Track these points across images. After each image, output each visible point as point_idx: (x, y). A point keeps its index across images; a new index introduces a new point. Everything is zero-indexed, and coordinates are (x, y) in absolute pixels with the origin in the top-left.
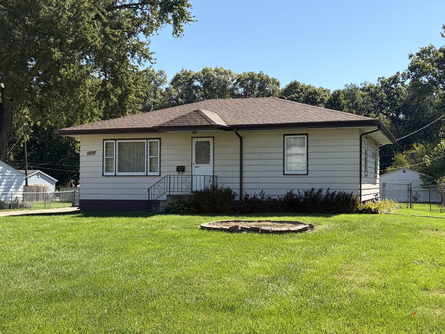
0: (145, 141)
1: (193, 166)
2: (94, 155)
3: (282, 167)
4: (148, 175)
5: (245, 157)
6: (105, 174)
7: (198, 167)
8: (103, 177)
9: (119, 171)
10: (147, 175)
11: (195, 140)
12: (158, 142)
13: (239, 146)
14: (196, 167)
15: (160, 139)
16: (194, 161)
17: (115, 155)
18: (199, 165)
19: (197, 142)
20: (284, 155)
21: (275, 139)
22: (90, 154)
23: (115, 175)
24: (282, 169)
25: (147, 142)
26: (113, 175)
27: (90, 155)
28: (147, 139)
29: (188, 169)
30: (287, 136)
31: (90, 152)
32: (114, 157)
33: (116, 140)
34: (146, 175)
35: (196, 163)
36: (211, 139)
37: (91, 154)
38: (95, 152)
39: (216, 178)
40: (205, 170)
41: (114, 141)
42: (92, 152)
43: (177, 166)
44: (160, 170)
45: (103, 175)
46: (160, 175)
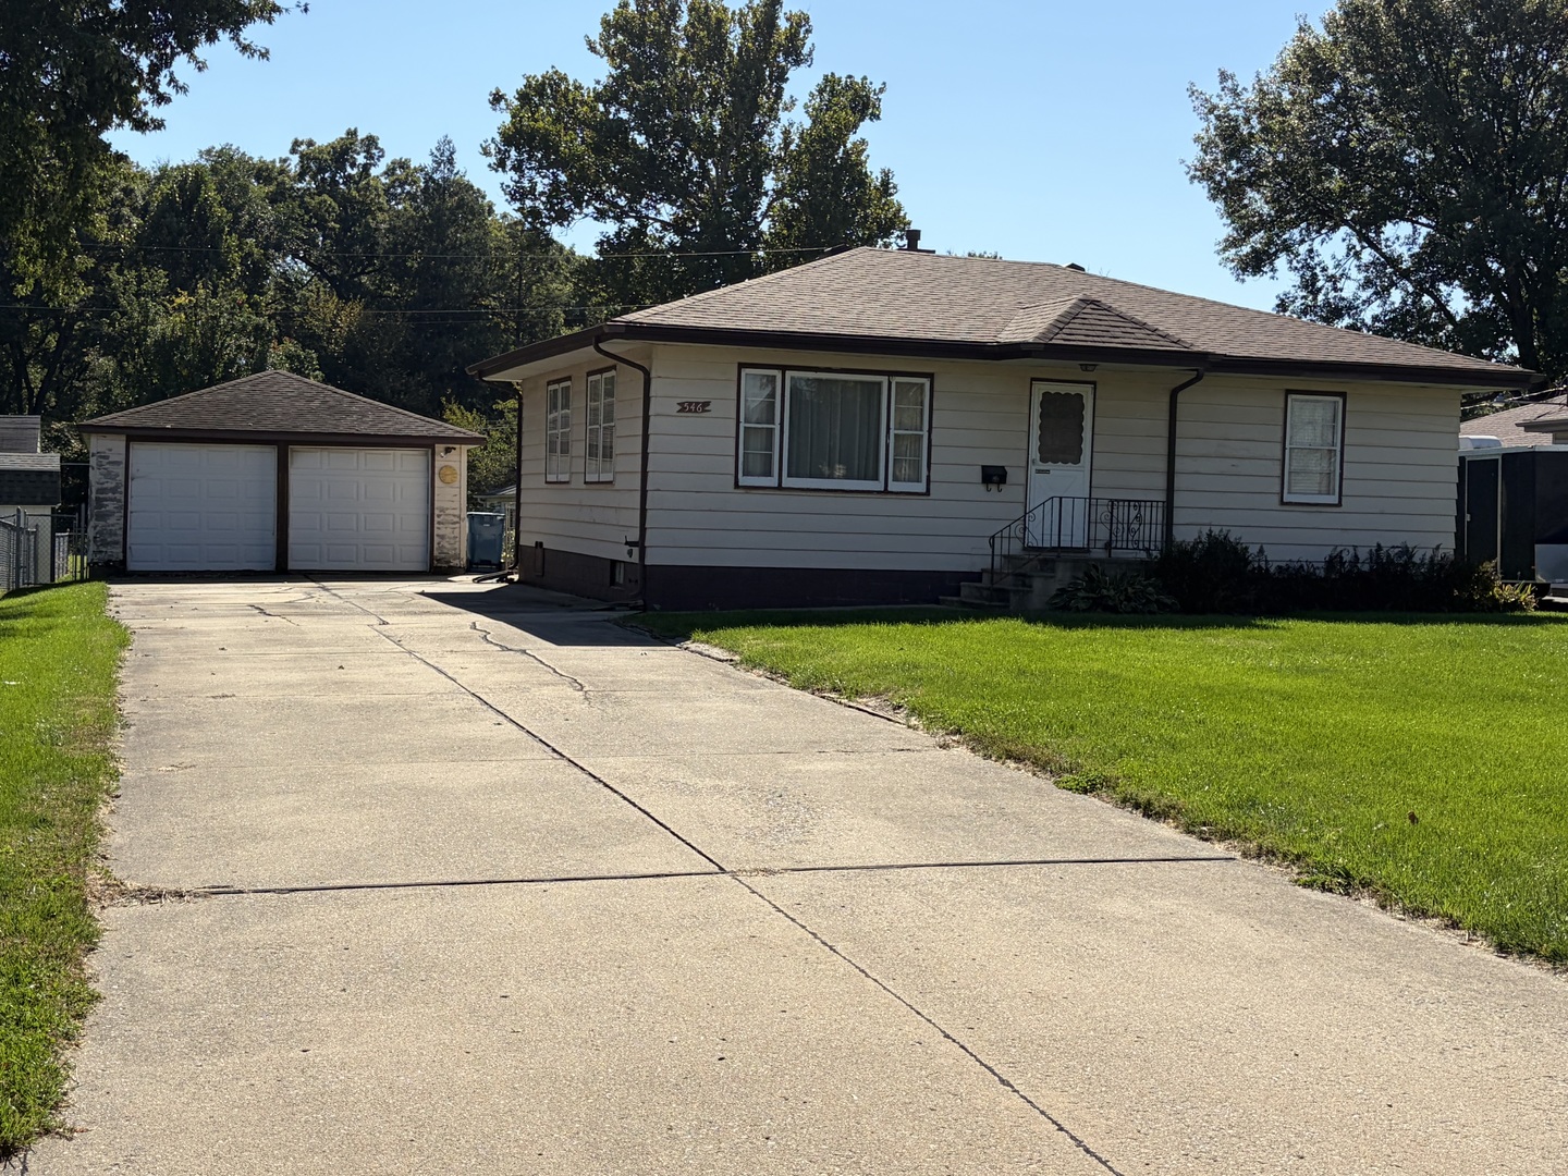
0: (884, 379)
1: (1032, 469)
2: (704, 414)
3: (1278, 481)
4: (889, 489)
5: (1181, 447)
6: (743, 481)
7: (1047, 472)
8: (737, 491)
9: (793, 474)
10: (886, 491)
11: (1040, 389)
12: (923, 385)
13: (1166, 416)
14: (1039, 471)
15: (930, 376)
16: (1035, 454)
17: (778, 422)
18: (1049, 466)
19: (1045, 394)
20: (1284, 449)
21: (1261, 398)
22: (690, 411)
23: (780, 487)
24: (1278, 489)
25: (890, 383)
26: (773, 485)
27: (689, 414)
28: (890, 374)
29: (1014, 476)
30: (1294, 396)
31: (690, 404)
32: (777, 427)
33: (784, 368)
34: (882, 489)
35: (1043, 460)
36: (1089, 387)
37: (695, 411)
38: (707, 404)
39: (1126, 509)
40: (1069, 480)
41: (778, 373)
42: (698, 403)
43: (983, 467)
44: (928, 477)
45: (737, 486)
46: (928, 493)
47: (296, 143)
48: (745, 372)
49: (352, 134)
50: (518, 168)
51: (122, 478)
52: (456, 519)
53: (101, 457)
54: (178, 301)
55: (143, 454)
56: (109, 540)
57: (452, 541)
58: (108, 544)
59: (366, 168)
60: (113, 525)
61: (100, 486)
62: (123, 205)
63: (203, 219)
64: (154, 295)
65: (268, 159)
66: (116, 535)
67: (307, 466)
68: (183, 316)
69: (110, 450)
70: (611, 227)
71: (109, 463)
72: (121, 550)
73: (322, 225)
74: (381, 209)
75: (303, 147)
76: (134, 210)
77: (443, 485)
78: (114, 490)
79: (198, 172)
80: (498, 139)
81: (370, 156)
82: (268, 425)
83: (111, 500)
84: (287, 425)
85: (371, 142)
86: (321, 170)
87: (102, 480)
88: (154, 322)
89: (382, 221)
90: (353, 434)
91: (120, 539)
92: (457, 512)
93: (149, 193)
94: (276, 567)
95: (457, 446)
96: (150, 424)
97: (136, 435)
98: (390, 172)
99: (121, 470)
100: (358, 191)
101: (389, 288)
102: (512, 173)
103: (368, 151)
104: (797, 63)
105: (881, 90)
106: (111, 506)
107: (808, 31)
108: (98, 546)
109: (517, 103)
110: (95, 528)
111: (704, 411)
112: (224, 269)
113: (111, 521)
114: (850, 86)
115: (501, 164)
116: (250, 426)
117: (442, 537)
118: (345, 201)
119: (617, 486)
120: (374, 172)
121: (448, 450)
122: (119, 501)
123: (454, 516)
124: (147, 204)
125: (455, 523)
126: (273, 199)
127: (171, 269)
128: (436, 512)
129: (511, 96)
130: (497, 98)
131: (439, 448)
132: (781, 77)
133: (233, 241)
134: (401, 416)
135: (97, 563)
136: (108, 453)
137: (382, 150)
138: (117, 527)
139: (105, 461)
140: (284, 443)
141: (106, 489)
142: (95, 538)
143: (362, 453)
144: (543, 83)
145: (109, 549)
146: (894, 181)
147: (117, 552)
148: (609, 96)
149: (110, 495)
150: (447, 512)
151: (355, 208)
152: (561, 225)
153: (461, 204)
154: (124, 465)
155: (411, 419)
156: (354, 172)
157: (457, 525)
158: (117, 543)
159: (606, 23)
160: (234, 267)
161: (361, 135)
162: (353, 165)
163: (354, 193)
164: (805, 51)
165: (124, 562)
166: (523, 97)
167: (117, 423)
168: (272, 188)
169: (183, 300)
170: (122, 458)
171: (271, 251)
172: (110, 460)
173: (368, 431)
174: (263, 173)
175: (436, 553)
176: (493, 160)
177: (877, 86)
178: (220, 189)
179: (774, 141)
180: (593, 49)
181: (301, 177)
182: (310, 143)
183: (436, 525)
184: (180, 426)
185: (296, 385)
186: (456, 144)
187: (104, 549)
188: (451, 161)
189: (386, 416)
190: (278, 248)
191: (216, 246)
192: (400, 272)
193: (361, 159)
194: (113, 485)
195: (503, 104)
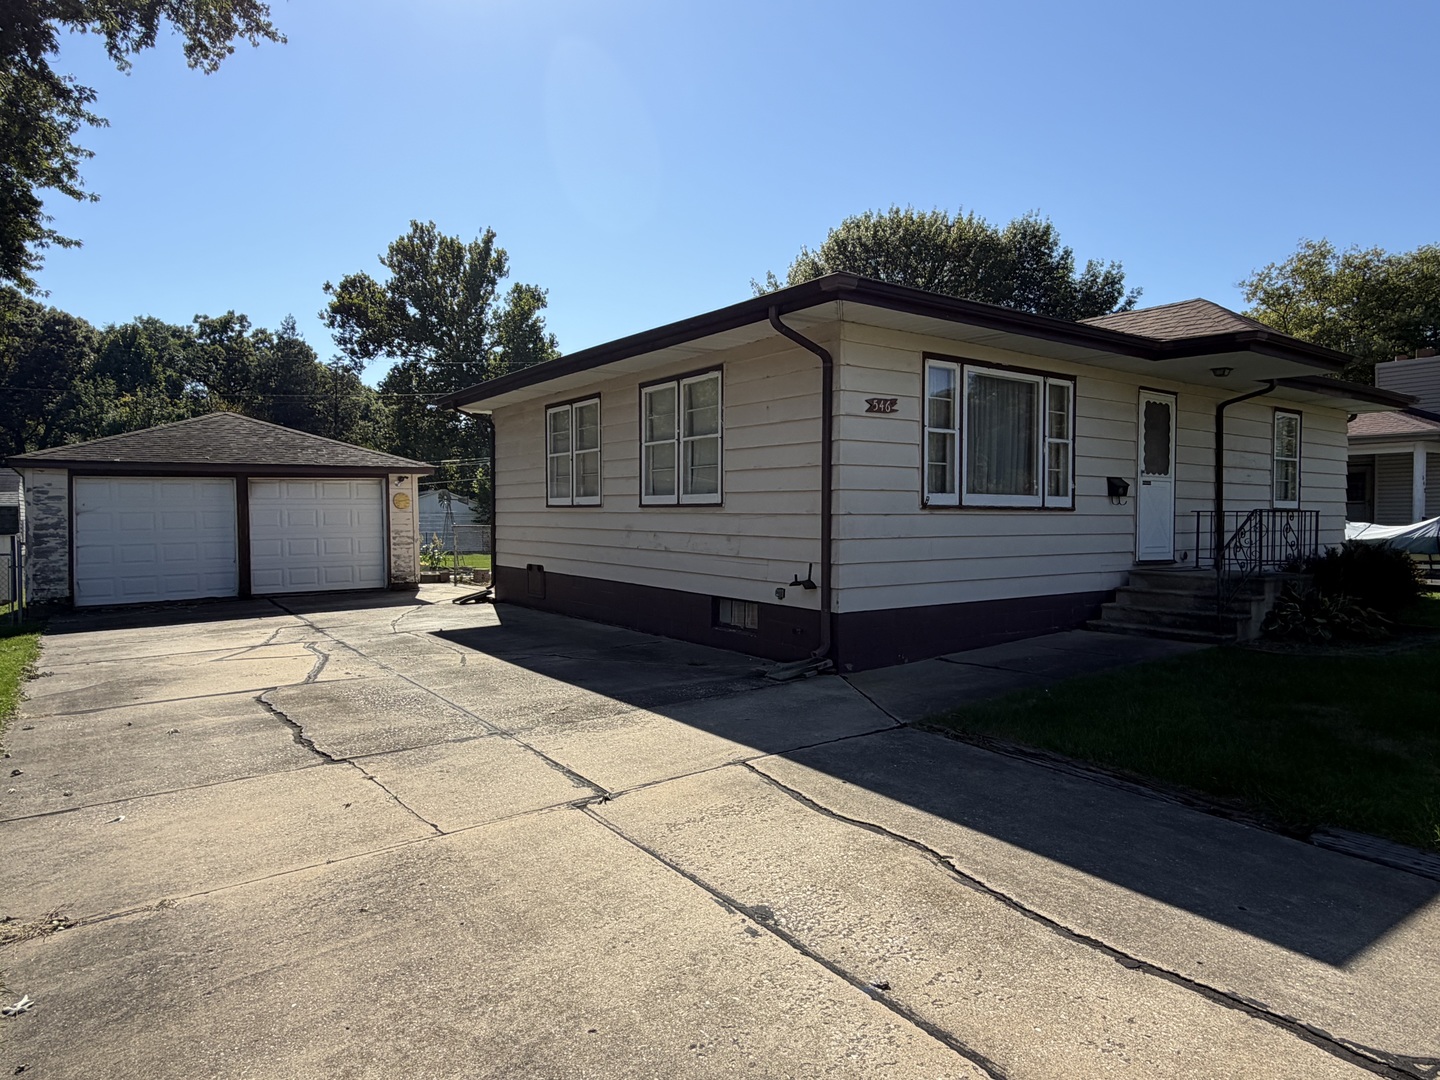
0: (1040, 380)
1: (1140, 480)
2: (892, 415)
3: (1270, 489)
4: (1046, 505)
6: (936, 499)
7: (1149, 483)
8: (926, 512)
9: (972, 490)
10: (1043, 508)
11: (1146, 397)
12: (1069, 388)
14: (1144, 483)
15: (1072, 378)
16: (1142, 466)
17: (957, 426)
18: (1150, 477)
19: (1147, 404)
20: (1273, 460)
21: (1262, 414)
22: (879, 411)
23: (960, 506)
24: (1270, 497)
25: (1045, 385)
26: (954, 504)
27: (878, 415)
28: (1046, 374)
29: (1129, 488)
30: (1277, 413)
31: (879, 402)
32: (957, 433)
33: (962, 361)
34: (1041, 505)
35: (1147, 471)
36: (1173, 398)
37: (884, 411)
38: (894, 402)
40: (1162, 491)
41: (955, 366)
42: (886, 401)
43: (1109, 479)
44: (1074, 490)
45: (924, 506)
46: (1073, 508)
47: (197, 317)
48: (930, 362)
49: (231, 313)
50: (342, 326)
51: (65, 513)
52: (410, 541)
53: (39, 492)
54: (124, 399)
55: (89, 490)
56: (52, 577)
57: (407, 560)
58: (51, 581)
59: (240, 332)
60: (55, 562)
61: (38, 522)
62: (84, 346)
63: (139, 355)
64: (106, 395)
65: (179, 325)
66: (59, 571)
67: (266, 497)
68: (128, 409)
69: (50, 485)
70: (399, 360)
71: (49, 498)
72: (67, 586)
73: (216, 361)
74: (251, 355)
75: (201, 320)
76: (92, 349)
77: (396, 510)
78: (56, 526)
79: (134, 329)
80: (329, 309)
81: (242, 326)
82: (225, 459)
83: (52, 535)
84: (245, 458)
85: (242, 319)
86: (213, 332)
87: (42, 516)
88: (107, 412)
89: (253, 360)
90: (313, 466)
91: (66, 575)
92: (411, 534)
93: (102, 340)
94: (239, 593)
95: (409, 475)
96: (95, 458)
97: (78, 470)
98: (255, 335)
99: (64, 505)
100: (237, 344)
101: (257, 398)
102: (339, 329)
103: (241, 323)
104: (501, 276)
105: (546, 293)
106: (52, 543)
107: (506, 259)
108: (39, 584)
109: (339, 290)
110: (34, 566)
111: (893, 411)
112: (154, 382)
113: (54, 557)
114: (528, 290)
115: (332, 324)
116: (208, 458)
117: (398, 557)
118: (228, 349)
119: (727, 509)
120: (245, 335)
121: (401, 479)
122: (63, 536)
123: (408, 537)
124: (101, 346)
125: (409, 544)
126: (184, 347)
127: (120, 382)
128: (392, 535)
129: (337, 288)
130: (328, 287)
131: (393, 477)
132: (493, 282)
133: (160, 368)
134: (352, 450)
135: (38, 602)
136: (46, 488)
137: (249, 323)
138: (62, 563)
139: (43, 496)
140: (243, 476)
141: (46, 524)
142: (35, 575)
143: (320, 484)
144: (355, 280)
145: (52, 587)
146: (557, 339)
147: (62, 589)
148: (393, 288)
149: (52, 531)
150: (402, 534)
151: (236, 353)
152: (369, 358)
153: (300, 352)
154: (66, 501)
155: (363, 453)
156: (233, 334)
157: (412, 546)
158: (61, 580)
159: (392, 249)
160: (161, 383)
161: (237, 314)
162: (232, 331)
163: (234, 345)
164: (505, 269)
165: (71, 598)
166: (343, 287)
167: (57, 457)
168: (183, 341)
169: (128, 398)
170: (65, 493)
171: (184, 375)
172: (50, 494)
173: (327, 463)
174: (176, 333)
175: (393, 571)
176: (327, 322)
177: (543, 290)
178: (150, 338)
179: (489, 316)
180: (383, 262)
181: (200, 336)
182: (206, 317)
183: (392, 546)
184: (130, 460)
185: (247, 425)
186: (296, 318)
187: (46, 587)
188: (293, 328)
189: (339, 450)
190: (189, 373)
191: (148, 372)
192: (264, 389)
193: (237, 327)
194: (56, 520)
195: (331, 290)
